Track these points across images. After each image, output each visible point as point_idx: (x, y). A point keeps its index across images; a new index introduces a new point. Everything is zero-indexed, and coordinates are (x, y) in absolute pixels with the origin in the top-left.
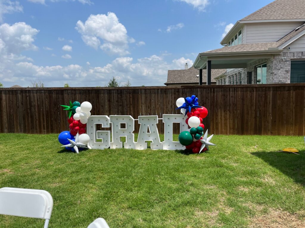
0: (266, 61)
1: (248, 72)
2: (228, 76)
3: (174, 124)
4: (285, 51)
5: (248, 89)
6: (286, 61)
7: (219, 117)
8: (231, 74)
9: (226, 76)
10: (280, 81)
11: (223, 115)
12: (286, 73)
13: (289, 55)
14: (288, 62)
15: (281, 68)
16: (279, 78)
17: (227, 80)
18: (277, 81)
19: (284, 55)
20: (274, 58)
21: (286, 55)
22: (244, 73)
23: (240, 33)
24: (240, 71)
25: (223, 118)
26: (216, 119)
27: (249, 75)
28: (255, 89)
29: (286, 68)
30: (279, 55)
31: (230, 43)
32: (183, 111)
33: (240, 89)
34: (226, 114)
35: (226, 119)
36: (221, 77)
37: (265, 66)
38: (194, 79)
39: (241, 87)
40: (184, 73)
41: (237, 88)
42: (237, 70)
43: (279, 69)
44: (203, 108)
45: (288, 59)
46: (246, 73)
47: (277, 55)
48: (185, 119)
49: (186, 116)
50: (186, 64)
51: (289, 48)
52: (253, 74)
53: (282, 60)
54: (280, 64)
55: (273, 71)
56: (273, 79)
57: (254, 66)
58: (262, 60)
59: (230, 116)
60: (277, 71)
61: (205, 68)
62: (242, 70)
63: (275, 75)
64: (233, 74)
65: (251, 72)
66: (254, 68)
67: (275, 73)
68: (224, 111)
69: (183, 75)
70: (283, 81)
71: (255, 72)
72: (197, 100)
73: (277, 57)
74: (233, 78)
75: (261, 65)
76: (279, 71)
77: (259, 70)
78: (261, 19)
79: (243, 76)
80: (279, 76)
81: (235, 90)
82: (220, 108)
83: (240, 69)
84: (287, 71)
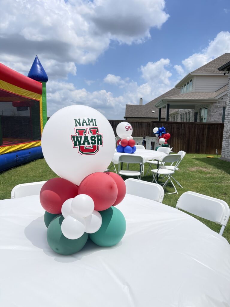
0: (207, 106)
1: (195, 112)
2: (180, 114)
3: (152, 142)
4: (220, 100)
5: (193, 125)
6: (220, 107)
7: (174, 142)
8: (182, 113)
9: (178, 113)
10: (215, 121)
11: (177, 140)
12: (219, 115)
13: (222, 103)
14: (221, 108)
15: (217, 112)
16: (215, 118)
17: (179, 117)
18: (213, 121)
19: (219, 103)
20: (212, 105)
21: (221, 103)
22: (192, 113)
23: (191, 81)
24: (190, 111)
25: (177, 143)
26: (172, 143)
27: (196, 114)
28: (197, 126)
29: (219, 112)
30: (216, 103)
31: (183, 87)
32: (157, 135)
33: (188, 125)
34: (179, 140)
35: (178, 144)
36: (174, 114)
37: (207, 109)
38: (150, 114)
39: (188, 124)
40: (141, 108)
41: (186, 124)
42: (187, 110)
43: (215, 113)
44: (168, 134)
45: (221, 106)
46: (194, 113)
47: (214, 103)
48: (158, 139)
49: (158, 138)
50: (141, 98)
51: (223, 98)
52: (198, 114)
53: (217, 106)
54: (216, 109)
55: (211, 114)
56: (211, 119)
57: (200, 108)
58: (205, 105)
59: (181, 141)
60: (214, 114)
61: (165, 107)
62: (191, 111)
63: (212, 116)
64: (184, 112)
65: (197, 113)
66: (199, 109)
67: (212, 115)
68: (178, 138)
69: (140, 110)
70: (217, 121)
71: (200, 113)
72: (165, 129)
73: (214, 104)
74: (184, 115)
75: (204, 108)
76: (215, 114)
77: (203, 111)
78: (207, 72)
79: (191, 115)
80: (215, 117)
81: (185, 125)
82: (175, 136)
83: (189, 110)
84: (220, 114)
